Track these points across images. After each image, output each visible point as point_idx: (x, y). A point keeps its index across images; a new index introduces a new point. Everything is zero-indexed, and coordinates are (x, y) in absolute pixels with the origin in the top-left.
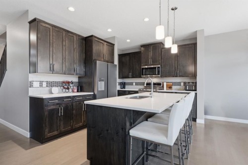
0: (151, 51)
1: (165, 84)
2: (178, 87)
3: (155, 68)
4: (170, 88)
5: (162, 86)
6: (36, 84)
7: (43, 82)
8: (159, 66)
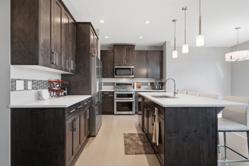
0: (125, 52)
1: (135, 84)
2: (146, 87)
3: (130, 69)
4: (139, 87)
5: (133, 86)
6: (20, 85)
7: (28, 80)
8: (133, 67)
